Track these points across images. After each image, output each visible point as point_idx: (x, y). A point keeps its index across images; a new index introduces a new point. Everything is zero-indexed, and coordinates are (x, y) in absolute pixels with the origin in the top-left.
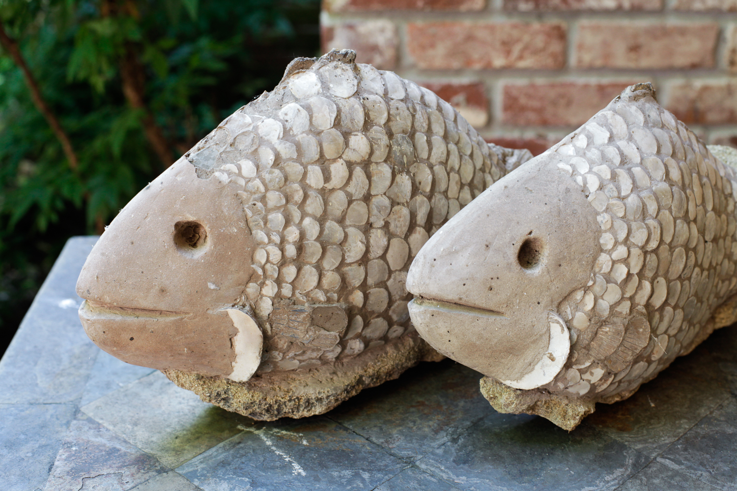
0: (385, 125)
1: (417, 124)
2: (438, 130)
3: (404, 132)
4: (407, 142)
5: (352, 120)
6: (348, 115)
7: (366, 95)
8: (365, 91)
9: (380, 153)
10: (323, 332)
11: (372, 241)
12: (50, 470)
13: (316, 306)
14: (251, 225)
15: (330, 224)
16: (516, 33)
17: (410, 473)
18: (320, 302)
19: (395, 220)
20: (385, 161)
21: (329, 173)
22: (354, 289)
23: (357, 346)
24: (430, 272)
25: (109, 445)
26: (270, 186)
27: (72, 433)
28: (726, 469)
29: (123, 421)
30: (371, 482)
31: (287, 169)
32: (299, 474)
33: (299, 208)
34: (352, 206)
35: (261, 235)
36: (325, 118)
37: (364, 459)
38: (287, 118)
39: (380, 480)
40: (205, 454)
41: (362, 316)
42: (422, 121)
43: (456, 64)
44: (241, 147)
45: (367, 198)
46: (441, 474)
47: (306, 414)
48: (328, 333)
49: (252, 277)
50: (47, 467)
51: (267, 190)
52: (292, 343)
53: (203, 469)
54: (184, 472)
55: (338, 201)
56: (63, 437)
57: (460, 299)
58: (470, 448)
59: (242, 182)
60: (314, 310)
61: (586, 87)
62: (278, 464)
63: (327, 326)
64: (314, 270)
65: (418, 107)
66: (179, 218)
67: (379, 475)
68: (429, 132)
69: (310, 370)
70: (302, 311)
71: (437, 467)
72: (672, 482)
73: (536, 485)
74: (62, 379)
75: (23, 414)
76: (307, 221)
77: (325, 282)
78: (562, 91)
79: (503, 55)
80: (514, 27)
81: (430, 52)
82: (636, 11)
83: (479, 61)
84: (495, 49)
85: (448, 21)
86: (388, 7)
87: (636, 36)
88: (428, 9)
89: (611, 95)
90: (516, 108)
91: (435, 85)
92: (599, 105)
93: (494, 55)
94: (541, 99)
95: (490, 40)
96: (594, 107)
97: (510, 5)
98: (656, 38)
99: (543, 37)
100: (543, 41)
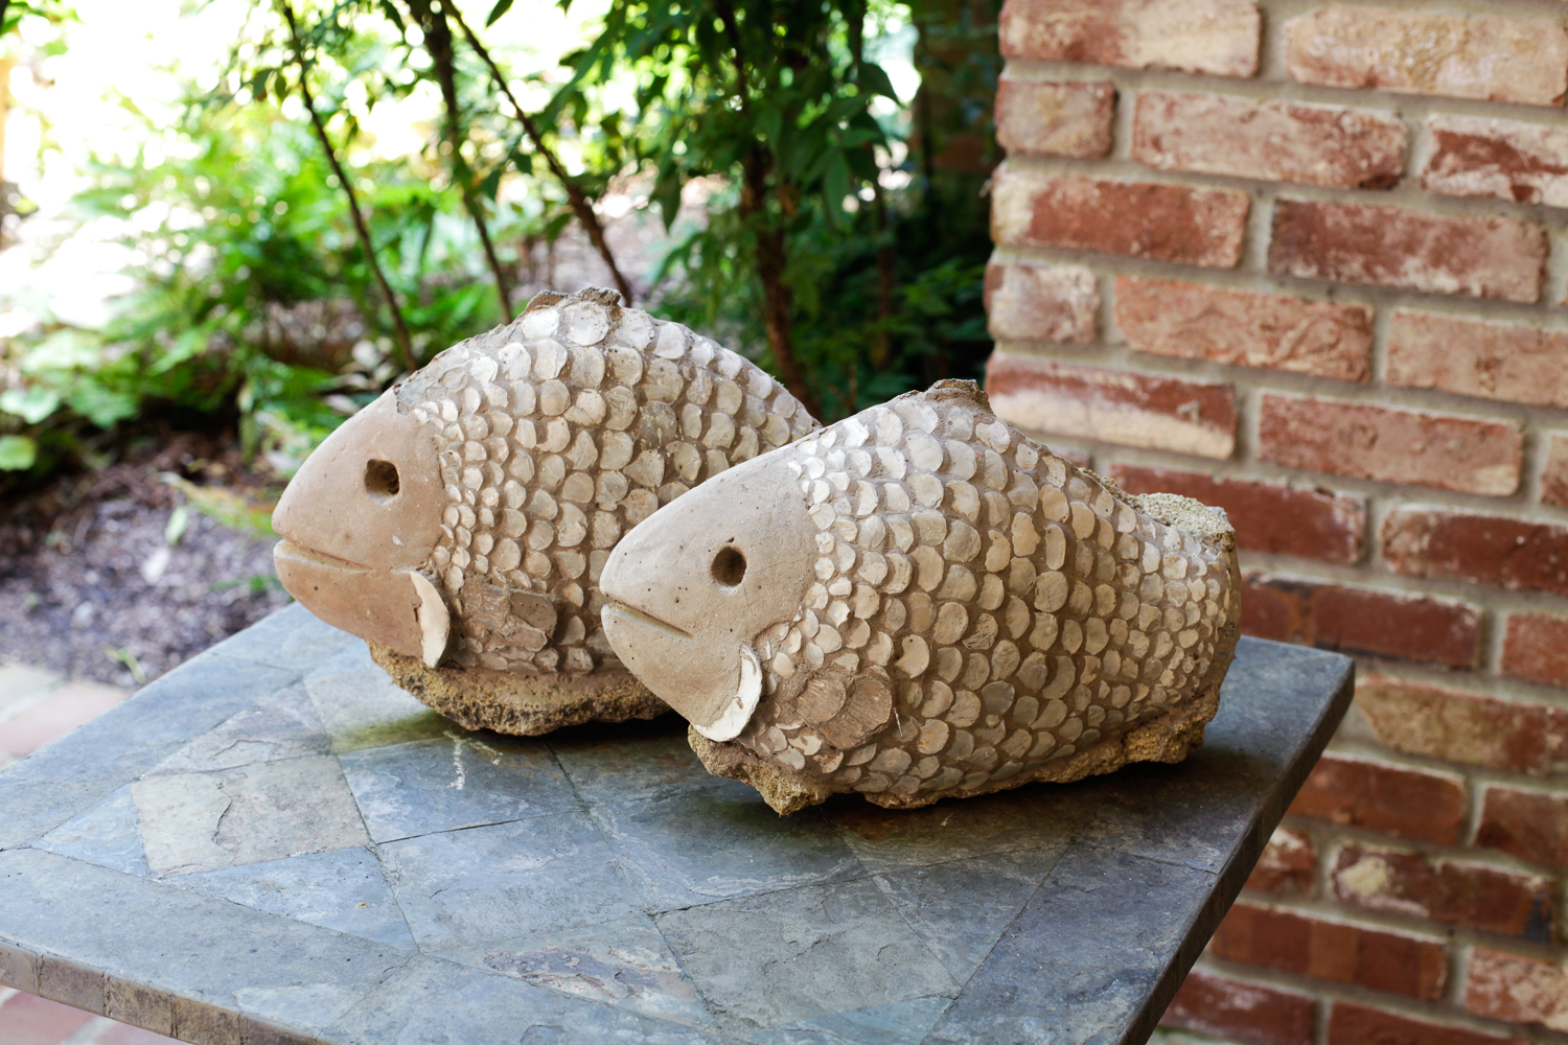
0: (635, 386)
1: (690, 394)
2: (728, 404)
3: (664, 399)
4: (667, 413)
5: (587, 374)
6: (583, 368)
7: (615, 347)
8: (617, 341)
9: (621, 419)
10: (525, 626)
11: (596, 525)
12: (217, 726)
13: (516, 591)
14: (445, 476)
15: (541, 496)
17: (574, 816)
18: (523, 587)
19: (635, 506)
20: (627, 431)
21: (545, 433)
22: (570, 581)
23: (581, 658)
24: (618, 567)
26: (471, 435)
27: (272, 699)
30: (523, 814)
31: (494, 419)
33: (502, 467)
34: (571, 477)
35: (454, 491)
36: (550, 366)
37: (541, 792)
38: (506, 359)
39: (534, 814)
41: (582, 618)
42: (701, 390)
43: (1189, 352)
44: (449, 385)
45: (594, 471)
47: (509, 730)
48: (531, 629)
49: (440, 539)
51: (467, 439)
52: (490, 632)
55: (553, 469)
56: (259, 700)
57: (644, 607)
59: (441, 425)
60: (513, 594)
62: (445, 773)
63: (531, 619)
64: (515, 545)
65: (699, 373)
66: (373, 456)
67: (539, 810)
68: (711, 403)
69: (527, 677)
70: (498, 594)
71: (608, 818)
75: (240, 670)
76: (511, 485)
77: (530, 563)
78: (1362, 420)
79: (1264, 346)
80: (1284, 301)
81: (1148, 326)
82: (1491, 301)
83: (1226, 351)
84: (1251, 334)
85: (1181, 280)
86: (1086, 245)
87: (1490, 343)
88: (1147, 255)
89: (1445, 438)
90: (1282, 437)
91: (1153, 379)
92: (1423, 451)
93: (1250, 344)
94: (1325, 428)
95: (1244, 319)
96: (1415, 454)
97: (1280, 267)
98: (1525, 351)
99: (1330, 325)
100: (1331, 332)
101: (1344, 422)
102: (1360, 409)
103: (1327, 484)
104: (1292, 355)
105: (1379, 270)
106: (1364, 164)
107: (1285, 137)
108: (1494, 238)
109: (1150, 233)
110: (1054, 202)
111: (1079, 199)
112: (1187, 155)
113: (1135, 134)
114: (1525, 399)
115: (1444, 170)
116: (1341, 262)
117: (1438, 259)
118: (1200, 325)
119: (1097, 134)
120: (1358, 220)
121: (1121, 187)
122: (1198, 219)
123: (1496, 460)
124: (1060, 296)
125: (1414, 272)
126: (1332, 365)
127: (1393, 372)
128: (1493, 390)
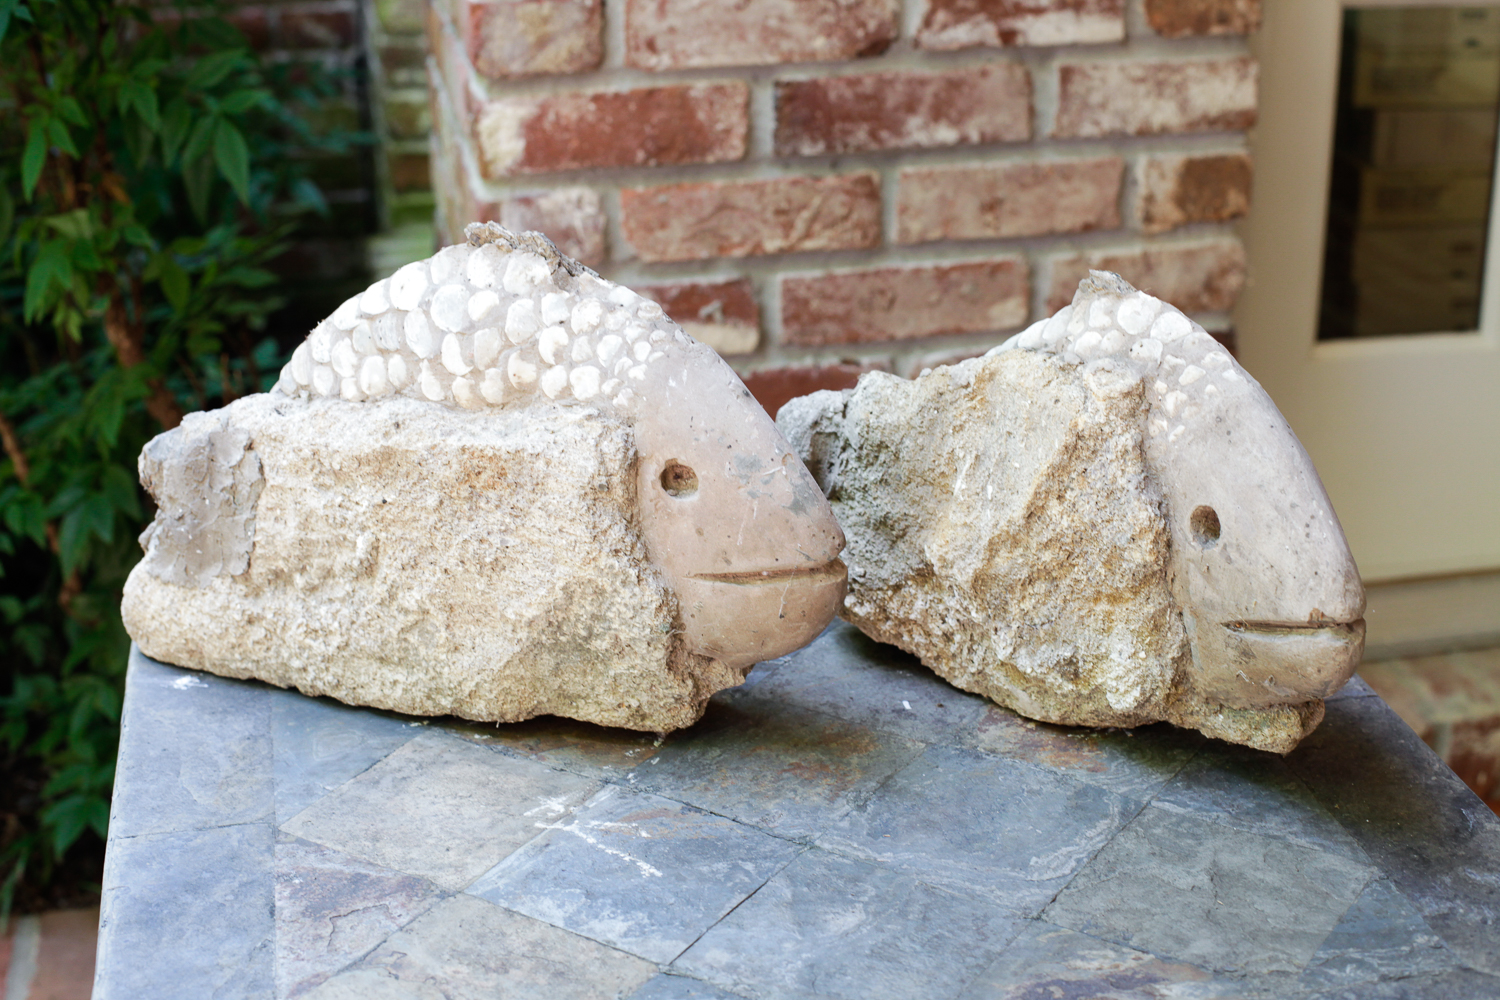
12: (272, 913)
16: (798, 194)
17: (810, 856)
25: (348, 870)
27: (283, 862)
28: (1251, 805)
29: (355, 838)
30: (760, 874)
32: (652, 875)
37: (738, 846)
39: (770, 870)
40: (504, 865)
43: (703, 253)
46: (856, 853)
50: (266, 911)
53: (506, 885)
54: (480, 892)
56: (271, 868)
58: (886, 815)
61: (917, 272)
62: (615, 865)
67: (768, 864)
71: (847, 845)
72: (1180, 829)
73: (993, 853)
74: (231, 790)
75: (192, 844)
78: (879, 283)
79: (779, 231)
80: (795, 183)
81: (660, 234)
82: (990, 144)
83: (741, 244)
84: (765, 222)
85: (687, 181)
86: (587, 163)
87: (992, 186)
88: (653, 162)
89: (958, 284)
90: (805, 318)
91: (671, 288)
92: (939, 302)
93: (765, 231)
94: (845, 300)
95: (757, 207)
96: (932, 306)
97: (787, 150)
98: (1024, 186)
99: (842, 197)
100: (843, 204)
101: (863, 290)
102: (877, 274)
103: (850, 354)
104: (808, 235)
105: (884, 134)
106: (860, 33)
107: (782, 19)
108: (986, 85)
109: (654, 138)
110: (548, 124)
111: (574, 116)
112: (684, 52)
113: (628, 40)
114: (1026, 232)
115: (936, 26)
116: (846, 133)
117: (938, 114)
118: (712, 223)
119: (588, 46)
120: (860, 89)
121: (617, 96)
122: (701, 116)
123: (1006, 295)
124: (563, 222)
125: (917, 130)
126: (847, 237)
127: (904, 232)
128: (997, 228)
